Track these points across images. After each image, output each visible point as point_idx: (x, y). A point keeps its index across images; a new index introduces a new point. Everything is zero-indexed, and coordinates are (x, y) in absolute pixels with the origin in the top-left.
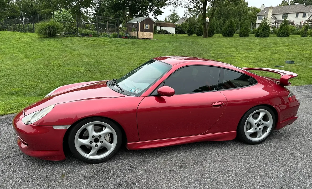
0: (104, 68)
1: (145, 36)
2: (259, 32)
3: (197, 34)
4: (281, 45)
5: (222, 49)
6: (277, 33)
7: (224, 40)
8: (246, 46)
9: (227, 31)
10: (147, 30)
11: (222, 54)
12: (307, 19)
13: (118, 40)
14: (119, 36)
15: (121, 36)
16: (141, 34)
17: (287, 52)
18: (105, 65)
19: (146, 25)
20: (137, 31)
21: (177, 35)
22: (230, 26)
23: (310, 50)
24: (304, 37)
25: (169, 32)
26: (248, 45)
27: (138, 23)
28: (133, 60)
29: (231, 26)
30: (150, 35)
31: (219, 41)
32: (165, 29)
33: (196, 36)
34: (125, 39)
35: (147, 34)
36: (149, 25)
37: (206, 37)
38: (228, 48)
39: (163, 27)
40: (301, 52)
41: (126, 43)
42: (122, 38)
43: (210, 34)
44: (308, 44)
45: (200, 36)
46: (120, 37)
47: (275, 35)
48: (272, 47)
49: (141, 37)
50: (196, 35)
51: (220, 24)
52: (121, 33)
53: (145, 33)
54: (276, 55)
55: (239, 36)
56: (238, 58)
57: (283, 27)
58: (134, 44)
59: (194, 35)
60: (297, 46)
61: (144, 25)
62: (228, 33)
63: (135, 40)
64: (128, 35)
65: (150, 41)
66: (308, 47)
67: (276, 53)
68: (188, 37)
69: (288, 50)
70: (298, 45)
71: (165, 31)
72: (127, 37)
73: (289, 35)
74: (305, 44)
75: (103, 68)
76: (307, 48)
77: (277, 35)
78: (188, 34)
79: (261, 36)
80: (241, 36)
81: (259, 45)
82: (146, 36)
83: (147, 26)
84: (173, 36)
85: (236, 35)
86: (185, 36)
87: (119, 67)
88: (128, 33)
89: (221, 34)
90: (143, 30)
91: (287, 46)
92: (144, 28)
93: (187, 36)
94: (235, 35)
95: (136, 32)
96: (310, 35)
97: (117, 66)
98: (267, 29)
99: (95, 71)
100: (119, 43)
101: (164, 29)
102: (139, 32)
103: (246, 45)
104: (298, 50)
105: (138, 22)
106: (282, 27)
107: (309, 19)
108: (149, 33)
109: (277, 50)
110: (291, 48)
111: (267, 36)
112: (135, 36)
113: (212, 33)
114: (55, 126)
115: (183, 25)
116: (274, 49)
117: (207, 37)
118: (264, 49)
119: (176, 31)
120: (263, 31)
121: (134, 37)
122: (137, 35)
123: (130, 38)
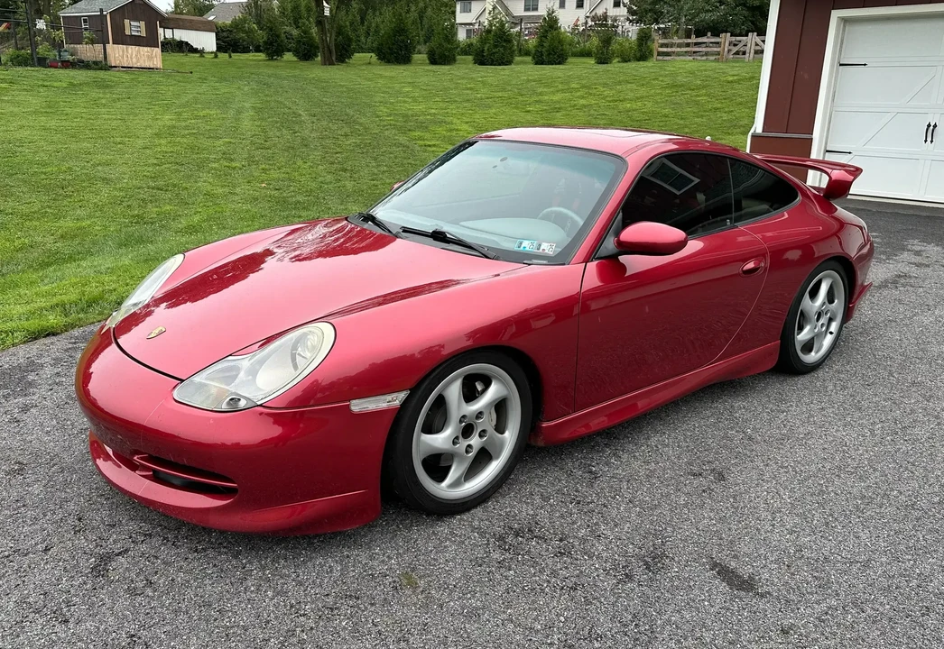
0: (45, 174)
1: (134, 60)
2: (486, 49)
3: (296, 53)
4: (560, 87)
5: (405, 102)
6: (533, 52)
7: (393, 74)
8: (468, 92)
9: (394, 44)
10: (136, 41)
11: (412, 116)
12: (588, 14)
13: (40, 73)
14: (39, 59)
15: (45, 59)
16: (120, 54)
17: (585, 106)
18: (45, 165)
19: (133, 23)
20: (105, 42)
21: (230, 57)
22: (398, 32)
23: (638, 98)
24: (604, 63)
25: (195, 47)
26: (471, 89)
27: (102, 17)
28: (140, 142)
29: (400, 30)
30: (150, 57)
31: (381, 76)
32: (181, 35)
33: (295, 59)
34: (61, 71)
35: (139, 52)
36: (143, 24)
37: (331, 63)
38: (420, 99)
39: (172, 29)
40: (621, 106)
41: (72, 84)
42: (51, 67)
43: (340, 53)
44: (628, 82)
45: (307, 60)
46: (42, 62)
47: (529, 59)
48: (541, 94)
49: (117, 63)
50: (295, 55)
51: (352, 24)
52: (43, 49)
53: (133, 50)
54: (558, 115)
55: (428, 62)
56: (465, 127)
57: (549, 35)
58: (103, 86)
59: (288, 56)
60: (602, 89)
61: (127, 21)
62: (395, 52)
63: (101, 74)
64: (68, 57)
65: (157, 77)
66: (631, 90)
67: (558, 110)
68: (271, 63)
69: (583, 102)
70: (605, 85)
71: (181, 42)
72: (67, 65)
73: (566, 59)
74: (620, 83)
75: (43, 176)
76: (631, 95)
77: (533, 57)
78: (268, 54)
79: (493, 61)
80: (433, 61)
81: (504, 90)
82: (138, 61)
83: (135, 27)
84: (216, 60)
85: (420, 57)
86: (260, 61)
87: (100, 168)
88: (66, 51)
89: (373, 55)
90: (122, 39)
91: (577, 90)
92: (127, 32)
93: (264, 60)
94: (416, 57)
95: (99, 47)
96: (617, 60)
97: (89, 165)
98: (505, 41)
99: (14, 190)
100: (46, 83)
101: (177, 37)
102: (110, 47)
103: (468, 89)
104: (608, 99)
105: (101, 10)
106: (546, 37)
107: (593, 14)
108: (146, 49)
109: (559, 102)
110: (591, 94)
111: (509, 63)
112: (98, 60)
113: (347, 51)
114: (357, 401)
115: (237, 25)
116: (546, 98)
117: (334, 64)
118: (521, 98)
119: (217, 44)
120: (496, 46)
121: (96, 63)
122: (105, 58)
123: (81, 68)
